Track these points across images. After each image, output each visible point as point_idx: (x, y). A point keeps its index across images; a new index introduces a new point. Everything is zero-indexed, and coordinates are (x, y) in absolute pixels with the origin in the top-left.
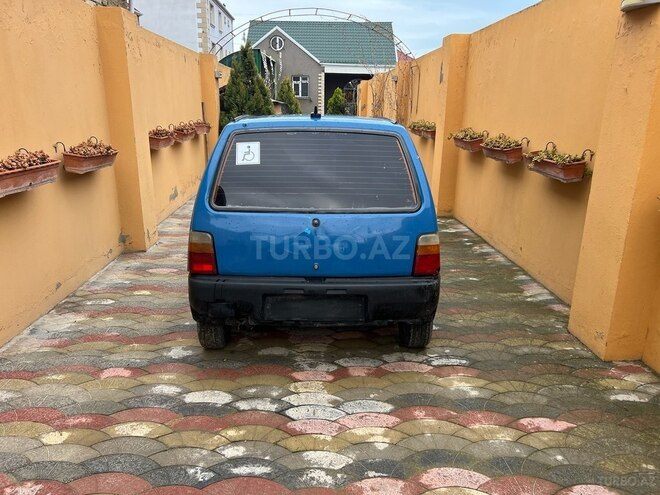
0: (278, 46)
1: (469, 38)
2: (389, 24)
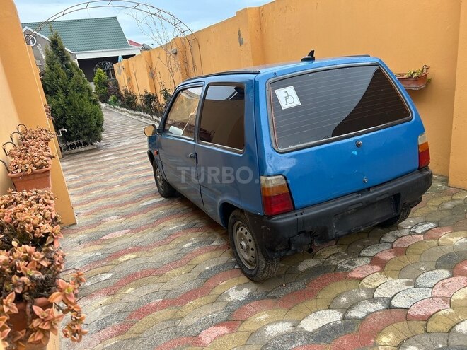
0: (31, 42)
1: (260, 11)
2: (115, 18)
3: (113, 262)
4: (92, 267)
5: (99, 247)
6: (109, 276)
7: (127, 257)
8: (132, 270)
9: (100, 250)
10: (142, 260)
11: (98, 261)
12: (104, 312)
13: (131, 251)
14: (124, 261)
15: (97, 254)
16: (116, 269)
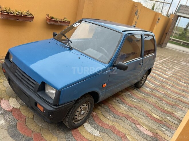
3: (162, 119)
4: (171, 126)
5: (159, 132)
6: (168, 118)
7: (155, 116)
8: (160, 112)
9: (161, 130)
10: (153, 111)
11: (167, 126)
12: (178, 111)
13: (152, 116)
14: (158, 116)
15: (164, 130)
16: (164, 117)
